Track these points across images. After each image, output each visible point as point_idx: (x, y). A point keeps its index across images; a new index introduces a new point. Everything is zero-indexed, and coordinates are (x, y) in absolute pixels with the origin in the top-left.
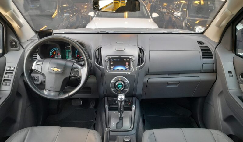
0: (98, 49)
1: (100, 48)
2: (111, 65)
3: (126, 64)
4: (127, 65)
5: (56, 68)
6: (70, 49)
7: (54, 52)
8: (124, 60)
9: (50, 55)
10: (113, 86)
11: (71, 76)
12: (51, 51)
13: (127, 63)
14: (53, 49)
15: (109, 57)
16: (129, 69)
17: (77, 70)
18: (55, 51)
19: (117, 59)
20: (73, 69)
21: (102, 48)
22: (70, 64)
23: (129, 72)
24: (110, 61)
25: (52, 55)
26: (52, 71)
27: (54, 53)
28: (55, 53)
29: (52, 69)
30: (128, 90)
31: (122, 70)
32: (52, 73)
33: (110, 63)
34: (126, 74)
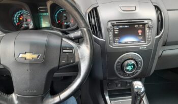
0: (92, 10)
1: (96, 9)
2: (115, 36)
3: (138, 33)
4: (140, 34)
5: (30, 52)
6: (47, 12)
7: (20, 17)
8: (136, 26)
9: (15, 22)
10: (119, 67)
11: (60, 64)
12: (15, 15)
13: (140, 31)
14: (17, 13)
15: (113, 22)
16: (144, 39)
17: (72, 51)
18: (22, 15)
19: (125, 25)
20: (64, 51)
21: (98, 8)
22: (55, 41)
23: (144, 45)
24: (114, 30)
25: (18, 21)
26: (23, 60)
27: (21, 19)
28: (23, 19)
29: (21, 55)
30: (139, 71)
31: (133, 42)
32: (23, 64)
33: (114, 32)
34: (141, 48)
